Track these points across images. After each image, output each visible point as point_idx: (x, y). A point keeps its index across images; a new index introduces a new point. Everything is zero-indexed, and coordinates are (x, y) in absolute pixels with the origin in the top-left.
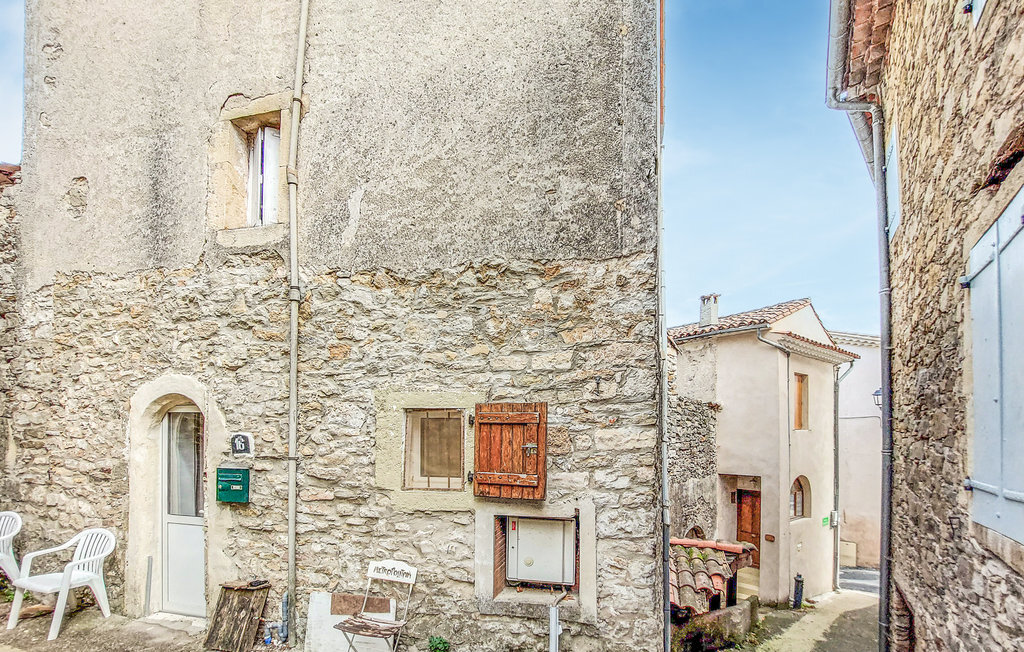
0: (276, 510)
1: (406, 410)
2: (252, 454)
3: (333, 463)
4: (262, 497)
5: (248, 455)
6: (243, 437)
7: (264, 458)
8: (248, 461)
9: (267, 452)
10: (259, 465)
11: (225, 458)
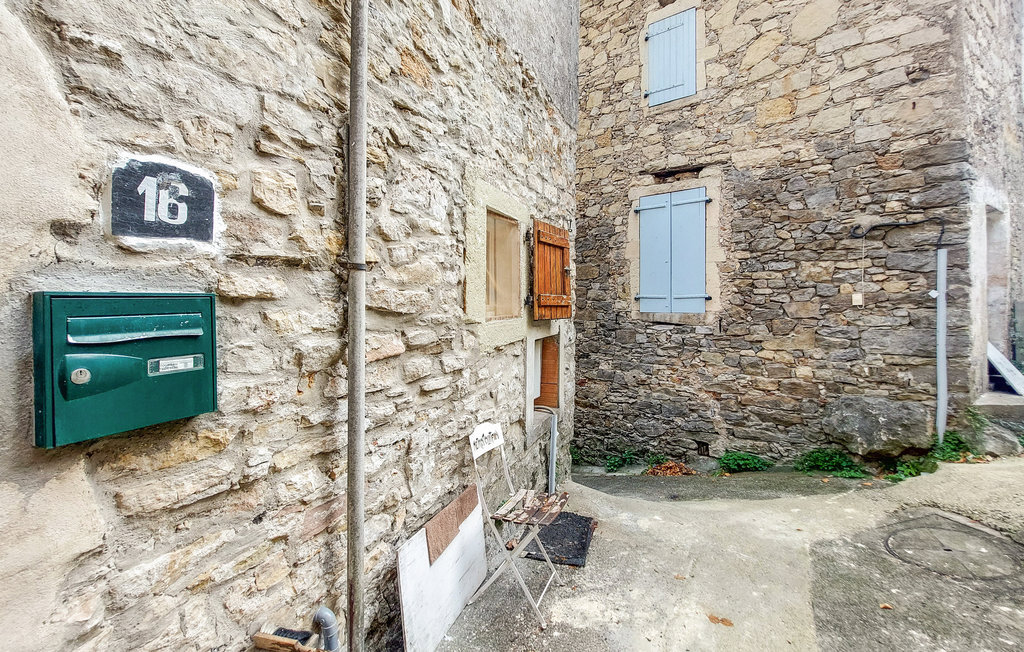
0: (283, 411)
1: (490, 212)
2: (217, 246)
3: (417, 280)
4: (252, 382)
5: (201, 247)
6: (187, 179)
7: (263, 261)
8: (205, 267)
9: (276, 245)
10: (245, 283)
11: (51, 244)
